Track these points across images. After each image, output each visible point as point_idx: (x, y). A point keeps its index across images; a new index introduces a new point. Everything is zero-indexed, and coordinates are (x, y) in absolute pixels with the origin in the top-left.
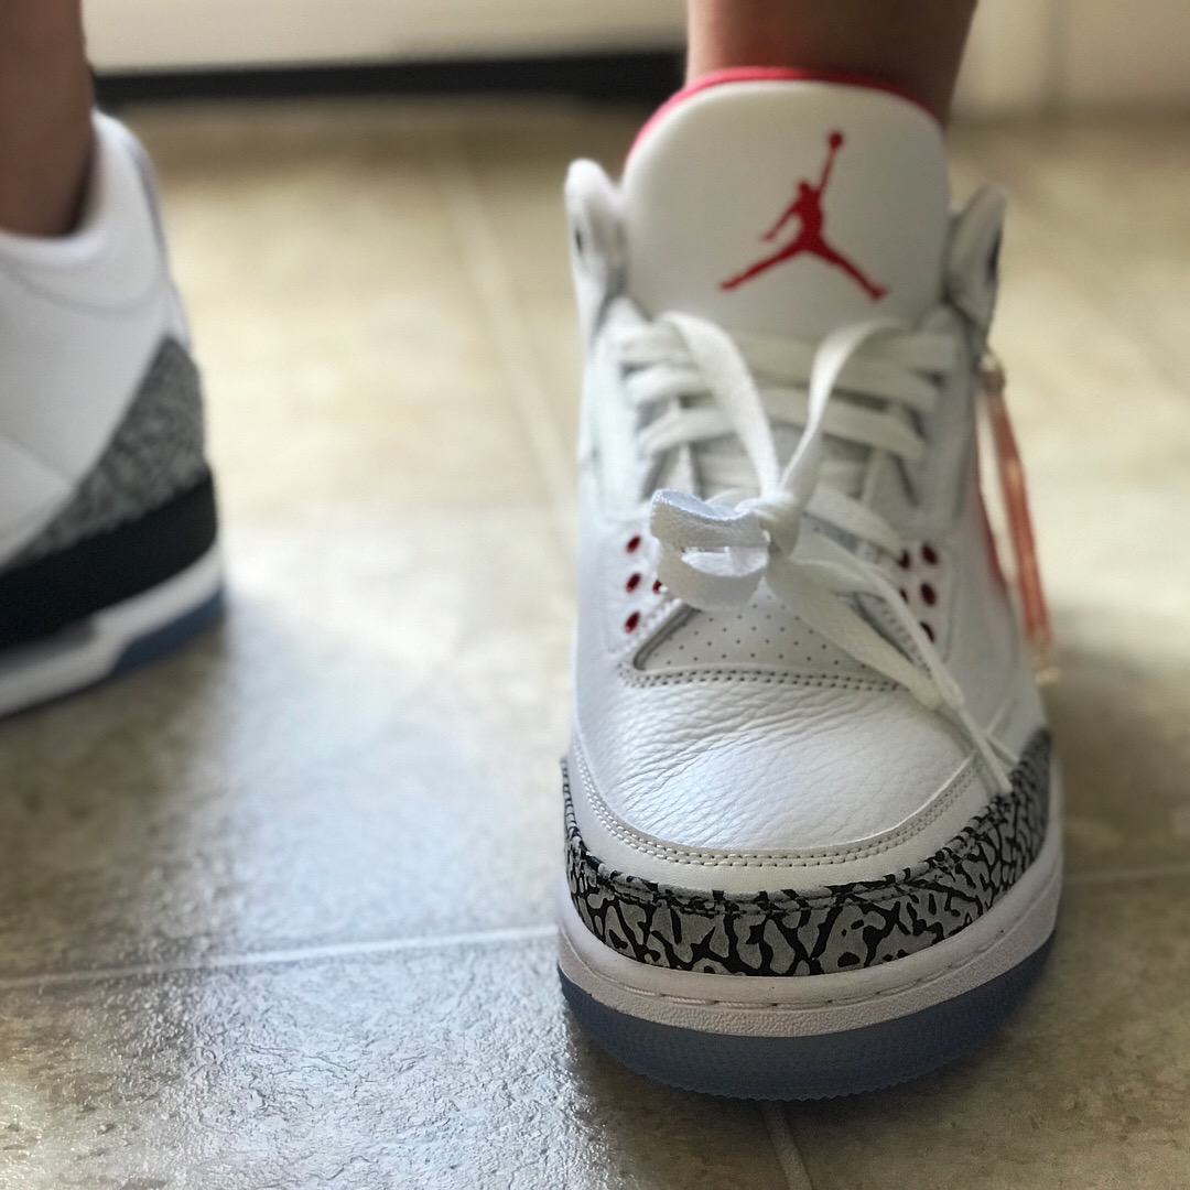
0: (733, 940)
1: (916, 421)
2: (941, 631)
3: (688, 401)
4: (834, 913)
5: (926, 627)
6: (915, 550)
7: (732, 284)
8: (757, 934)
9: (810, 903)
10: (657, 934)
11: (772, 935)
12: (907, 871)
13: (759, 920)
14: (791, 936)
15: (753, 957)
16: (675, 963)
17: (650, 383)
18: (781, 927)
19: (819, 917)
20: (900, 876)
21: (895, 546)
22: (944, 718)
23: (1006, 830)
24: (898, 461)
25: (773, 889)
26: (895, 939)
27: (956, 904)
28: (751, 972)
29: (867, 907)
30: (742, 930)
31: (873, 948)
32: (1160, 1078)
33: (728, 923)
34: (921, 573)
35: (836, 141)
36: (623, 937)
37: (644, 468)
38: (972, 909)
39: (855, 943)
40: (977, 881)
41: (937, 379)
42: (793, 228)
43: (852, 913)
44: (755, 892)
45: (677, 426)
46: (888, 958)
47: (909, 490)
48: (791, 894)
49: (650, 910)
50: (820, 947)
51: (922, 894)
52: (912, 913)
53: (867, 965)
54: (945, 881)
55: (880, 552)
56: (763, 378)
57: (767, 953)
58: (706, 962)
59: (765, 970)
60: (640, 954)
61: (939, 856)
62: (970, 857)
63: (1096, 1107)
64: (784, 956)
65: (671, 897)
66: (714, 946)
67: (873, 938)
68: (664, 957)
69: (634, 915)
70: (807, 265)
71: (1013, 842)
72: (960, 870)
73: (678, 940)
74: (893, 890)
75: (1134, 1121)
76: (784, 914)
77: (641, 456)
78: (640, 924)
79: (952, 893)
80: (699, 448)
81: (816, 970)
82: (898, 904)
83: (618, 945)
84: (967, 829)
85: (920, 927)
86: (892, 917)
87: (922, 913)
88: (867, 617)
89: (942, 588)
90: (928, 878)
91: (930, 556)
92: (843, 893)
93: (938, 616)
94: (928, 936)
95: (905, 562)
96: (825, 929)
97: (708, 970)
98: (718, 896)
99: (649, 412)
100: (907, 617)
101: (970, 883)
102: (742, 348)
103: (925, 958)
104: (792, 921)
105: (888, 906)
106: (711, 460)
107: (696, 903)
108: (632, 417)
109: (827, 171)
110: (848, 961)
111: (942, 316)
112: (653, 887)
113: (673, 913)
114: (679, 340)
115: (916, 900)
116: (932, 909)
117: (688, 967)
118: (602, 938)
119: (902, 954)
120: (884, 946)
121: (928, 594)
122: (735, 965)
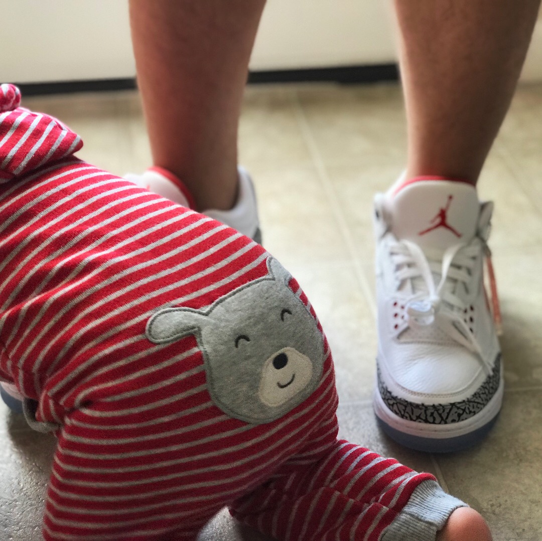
0: (426, 416)
1: (469, 272)
2: (474, 329)
3: (410, 265)
4: (451, 410)
5: (471, 330)
6: (468, 307)
7: (422, 233)
8: (432, 414)
9: (445, 407)
10: (407, 413)
11: (436, 414)
12: (468, 399)
13: (433, 411)
14: (440, 415)
15: (431, 419)
16: (411, 419)
17: (399, 259)
18: (438, 413)
19: (447, 411)
20: (466, 400)
21: (463, 307)
22: (476, 355)
23: (491, 385)
24: (464, 284)
25: (436, 403)
26: (465, 415)
27: (479, 405)
28: (430, 423)
29: (458, 408)
30: (429, 413)
31: (460, 418)
32: (528, 449)
33: (425, 411)
34: (470, 314)
35: (451, 197)
36: (398, 412)
37: (397, 283)
38: (482, 406)
39: (455, 417)
40: (484, 399)
41: (474, 258)
42: (438, 220)
43: (455, 410)
44: (431, 404)
45: (406, 273)
46: (463, 420)
47: (467, 290)
48: (440, 405)
49: (406, 407)
50: (447, 418)
51: (471, 404)
52: (469, 409)
53: (458, 421)
54: (477, 401)
55: (459, 309)
56: (429, 259)
57: (434, 419)
58: (420, 420)
59: (434, 423)
60: (402, 416)
61: (475, 394)
62: (483, 393)
63: (512, 457)
64: (438, 419)
65: (411, 404)
66: (422, 417)
67: (459, 415)
68: (409, 418)
69: (402, 408)
70: (442, 230)
71: (492, 388)
72: (480, 397)
73: (413, 414)
74: (464, 404)
75: (521, 460)
76: (439, 410)
77: (397, 278)
78: (403, 410)
79: (478, 403)
80: (413, 279)
81: (446, 423)
82: (465, 407)
83: (396, 413)
84: (482, 386)
85: (470, 412)
86: (464, 410)
87: (471, 409)
88: (456, 327)
89: (475, 318)
90: (472, 400)
91: (472, 308)
92: (453, 405)
93: (474, 326)
94: (472, 414)
95: (466, 311)
96: (448, 414)
97: (420, 422)
98: (423, 405)
99: (399, 267)
100: (466, 327)
101: (482, 400)
102: (424, 251)
103: (471, 420)
104: (441, 412)
105: (463, 408)
106: (417, 282)
107: (417, 406)
108: (393, 267)
109: (448, 206)
110: (453, 421)
111: (476, 240)
112: (407, 401)
113: (412, 409)
114: (406, 248)
115: (470, 406)
116: (473, 407)
117: (415, 421)
118: (392, 411)
119: (466, 419)
120: (462, 417)
121: (471, 320)
122: (426, 421)
